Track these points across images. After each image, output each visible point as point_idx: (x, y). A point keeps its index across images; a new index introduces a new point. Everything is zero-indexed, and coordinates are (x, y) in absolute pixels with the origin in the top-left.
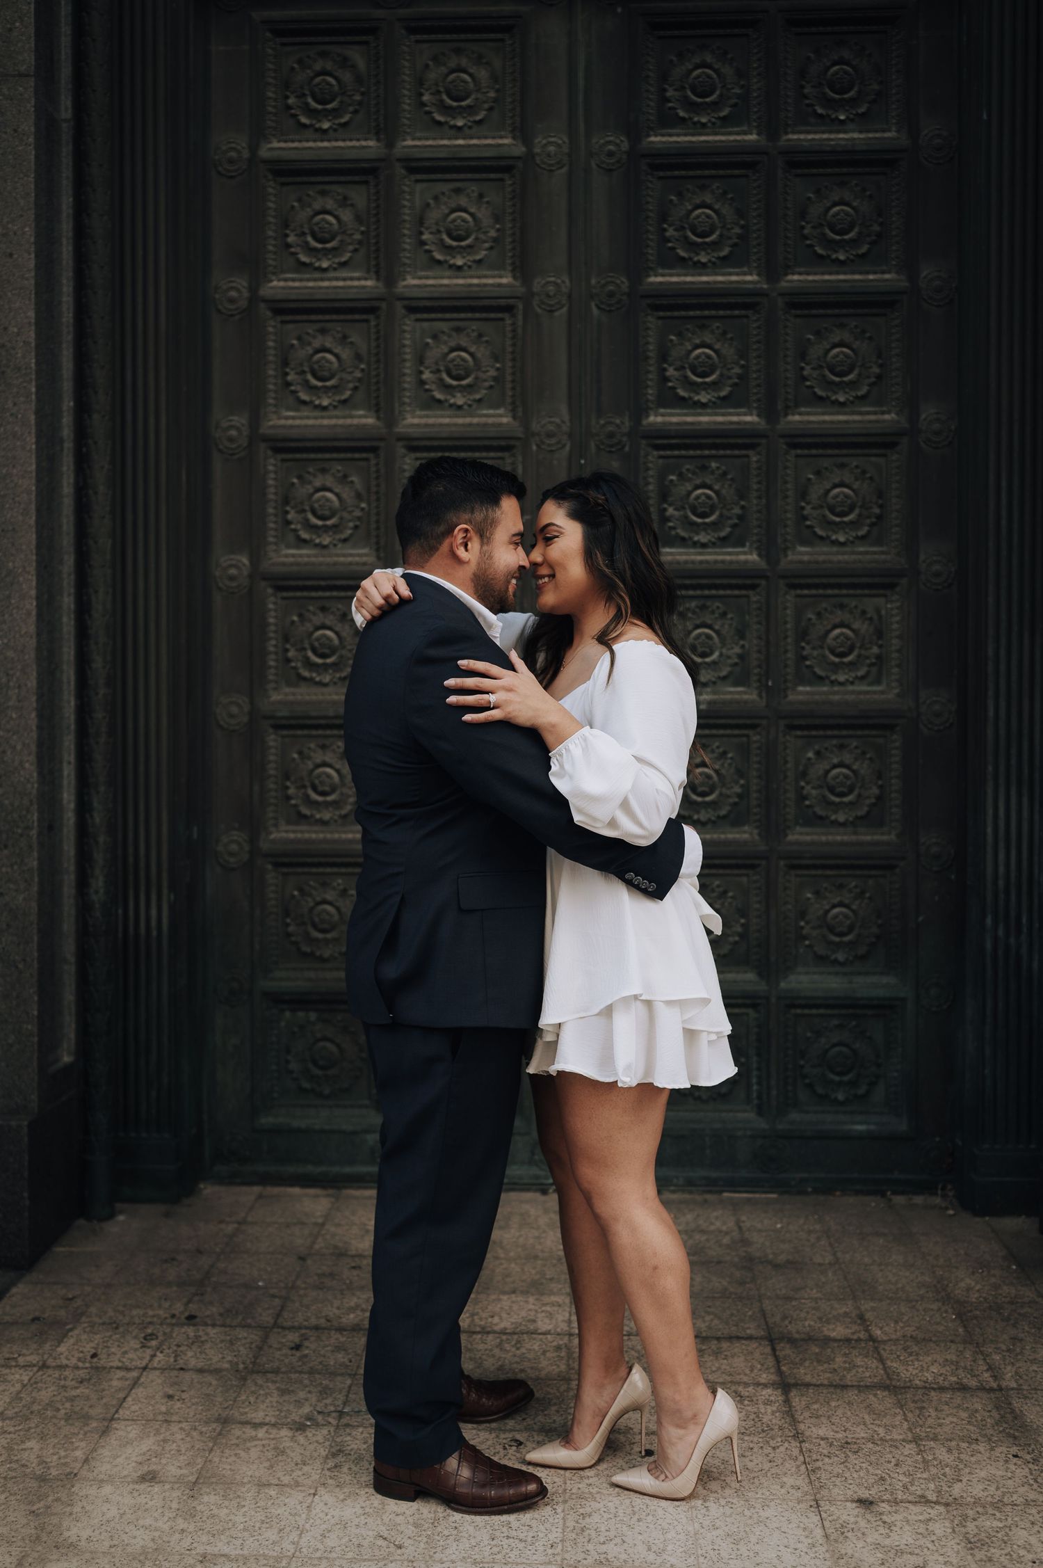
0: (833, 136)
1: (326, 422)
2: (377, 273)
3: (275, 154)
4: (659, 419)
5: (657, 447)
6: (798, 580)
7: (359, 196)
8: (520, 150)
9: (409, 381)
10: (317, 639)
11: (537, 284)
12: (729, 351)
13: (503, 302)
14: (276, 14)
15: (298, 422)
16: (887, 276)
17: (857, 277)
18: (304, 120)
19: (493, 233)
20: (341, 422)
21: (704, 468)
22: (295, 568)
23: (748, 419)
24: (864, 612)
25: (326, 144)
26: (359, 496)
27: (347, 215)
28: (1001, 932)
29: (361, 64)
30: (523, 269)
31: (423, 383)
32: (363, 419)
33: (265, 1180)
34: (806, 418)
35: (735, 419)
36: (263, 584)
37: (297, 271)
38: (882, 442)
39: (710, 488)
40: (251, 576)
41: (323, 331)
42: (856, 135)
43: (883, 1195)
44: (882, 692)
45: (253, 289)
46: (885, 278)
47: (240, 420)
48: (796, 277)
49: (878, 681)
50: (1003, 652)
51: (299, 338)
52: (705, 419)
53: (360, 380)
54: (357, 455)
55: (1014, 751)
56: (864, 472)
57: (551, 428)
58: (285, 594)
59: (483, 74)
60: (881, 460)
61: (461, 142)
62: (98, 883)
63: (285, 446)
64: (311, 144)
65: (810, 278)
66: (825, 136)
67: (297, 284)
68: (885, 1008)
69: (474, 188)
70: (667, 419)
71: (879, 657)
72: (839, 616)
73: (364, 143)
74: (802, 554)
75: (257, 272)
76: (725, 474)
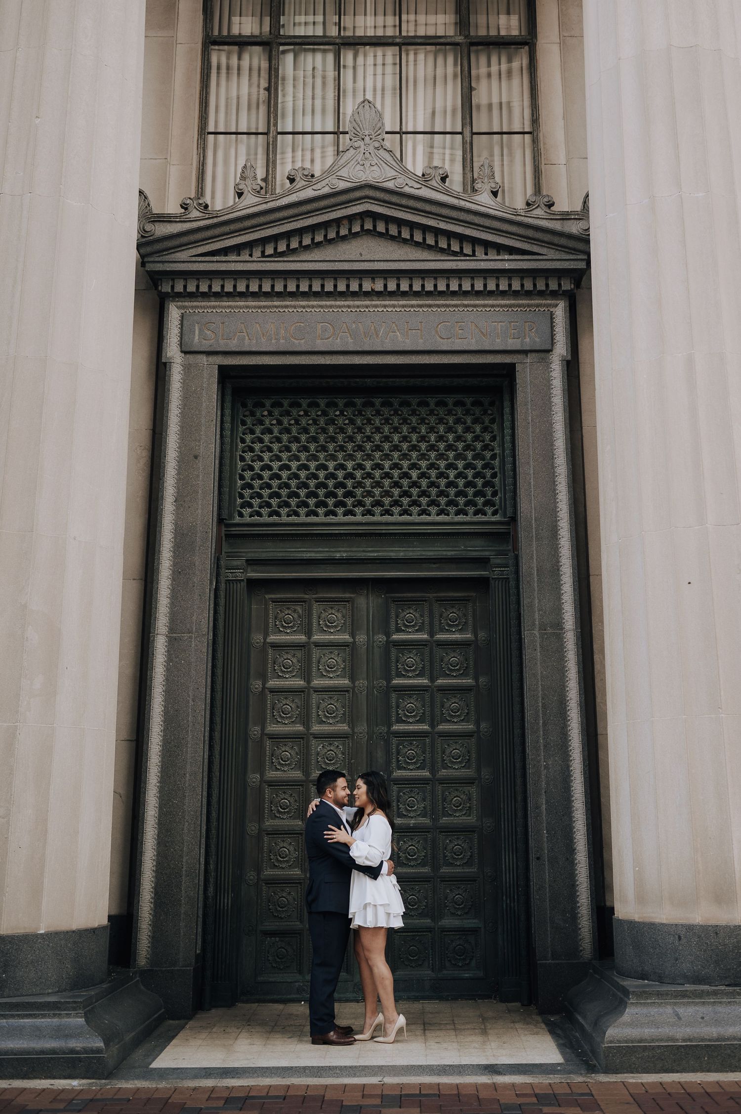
0: (451, 636)
1: (286, 729)
2: (304, 679)
3: (272, 641)
4: (397, 727)
5: (396, 737)
6: (442, 781)
7: (299, 654)
8: (351, 640)
9: (314, 715)
10: (282, 803)
11: (357, 683)
12: (419, 705)
13: (345, 689)
14: (273, 596)
15: (277, 729)
16: (469, 681)
17: (459, 681)
18: (281, 629)
19: (342, 666)
20: (291, 729)
21: (411, 744)
22: (275, 779)
23: (425, 727)
24: (464, 792)
25: (288, 637)
26: (297, 753)
27: (295, 660)
28: (508, 902)
29: (300, 612)
30: (352, 679)
31: (319, 715)
32: (299, 728)
33: (259, 1001)
34: (444, 727)
35: (421, 727)
36: (264, 784)
37: (278, 678)
38: (468, 735)
39: (413, 750)
40: (260, 781)
41: (286, 698)
42: (458, 636)
43: (475, 1000)
44: (471, 819)
45: (264, 685)
46: (468, 681)
47: (258, 728)
48: (440, 681)
49: (469, 816)
50: (506, 806)
51: (278, 701)
52: (411, 728)
53: (298, 714)
54: (297, 740)
55: (510, 839)
56: (463, 745)
57: (361, 730)
58: (271, 787)
59: (339, 615)
60: (469, 741)
61: (332, 637)
63: (273, 737)
64: (283, 637)
65: (445, 681)
66: (448, 636)
67: (278, 683)
68: (474, 931)
69: (336, 652)
70: (399, 727)
71: (470, 807)
72: (457, 793)
73: (301, 637)
74: (444, 773)
75: (264, 678)
76: (418, 746)
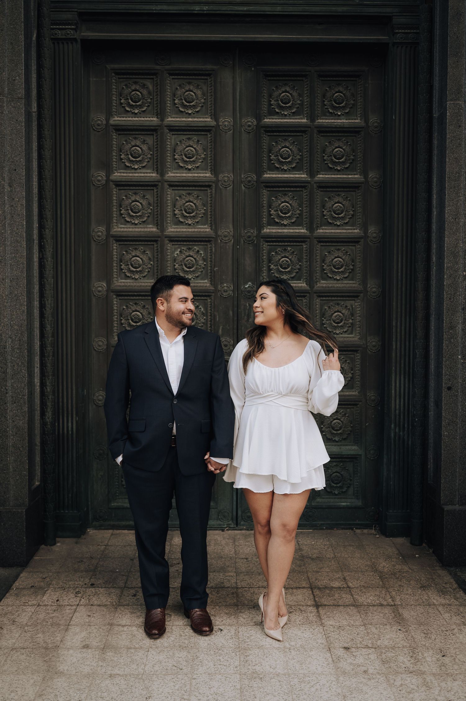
0: (335, 121)
1: (137, 230)
2: (157, 170)
3: (117, 122)
4: (268, 231)
5: (267, 242)
6: (321, 294)
7: (150, 140)
8: (214, 123)
9: (170, 214)
10: (134, 316)
11: (221, 176)
12: (295, 204)
13: (207, 184)
14: (116, 66)
15: (125, 230)
16: (356, 176)
17: (345, 176)
18: (128, 109)
19: (203, 156)
20: (143, 230)
21: (285, 250)
22: (125, 288)
23: (302, 231)
24: (346, 306)
25: (136, 119)
26: (150, 259)
27: (145, 147)
28: (397, 430)
29: (151, 87)
30: (215, 171)
31: (175, 215)
32: (152, 229)
33: (113, 527)
34: (325, 231)
35: (297, 231)
36: (112, 294)
37: (125, 169)
38: (352, 241)
39: (287, 257)
40: (107, 291)
41: (135, 194)
42: (344, 121)
43: (352, 529)
44: (353, 337)
45: (108, 176)
46: (355, 177)
47: (102, 229)
48: (321, 176)
49: (352, 333)
50: (399, 324)
51: (126, 196)
52: (286, 231)
53: (150, 213)
54: (149, 243)
55: (402, 362)
56: (347, 252)
57: (226, 233)
58: (120, 298)
59: (199, 92)
60: (354, 248)
61: (190, 119)
62: (49, 415)
63: (122, 240)
64: (130, 119)
65: (327, 176)
66: (333, 121)
67: (125, 175)
68: (353, 458)
69: (195, 138)
70: (271, 230)
71: (352, 324)
72: (337, 308)
73: (152, 119)
74: (322, 284)
75: (108, 168)
76: (293, 252)
